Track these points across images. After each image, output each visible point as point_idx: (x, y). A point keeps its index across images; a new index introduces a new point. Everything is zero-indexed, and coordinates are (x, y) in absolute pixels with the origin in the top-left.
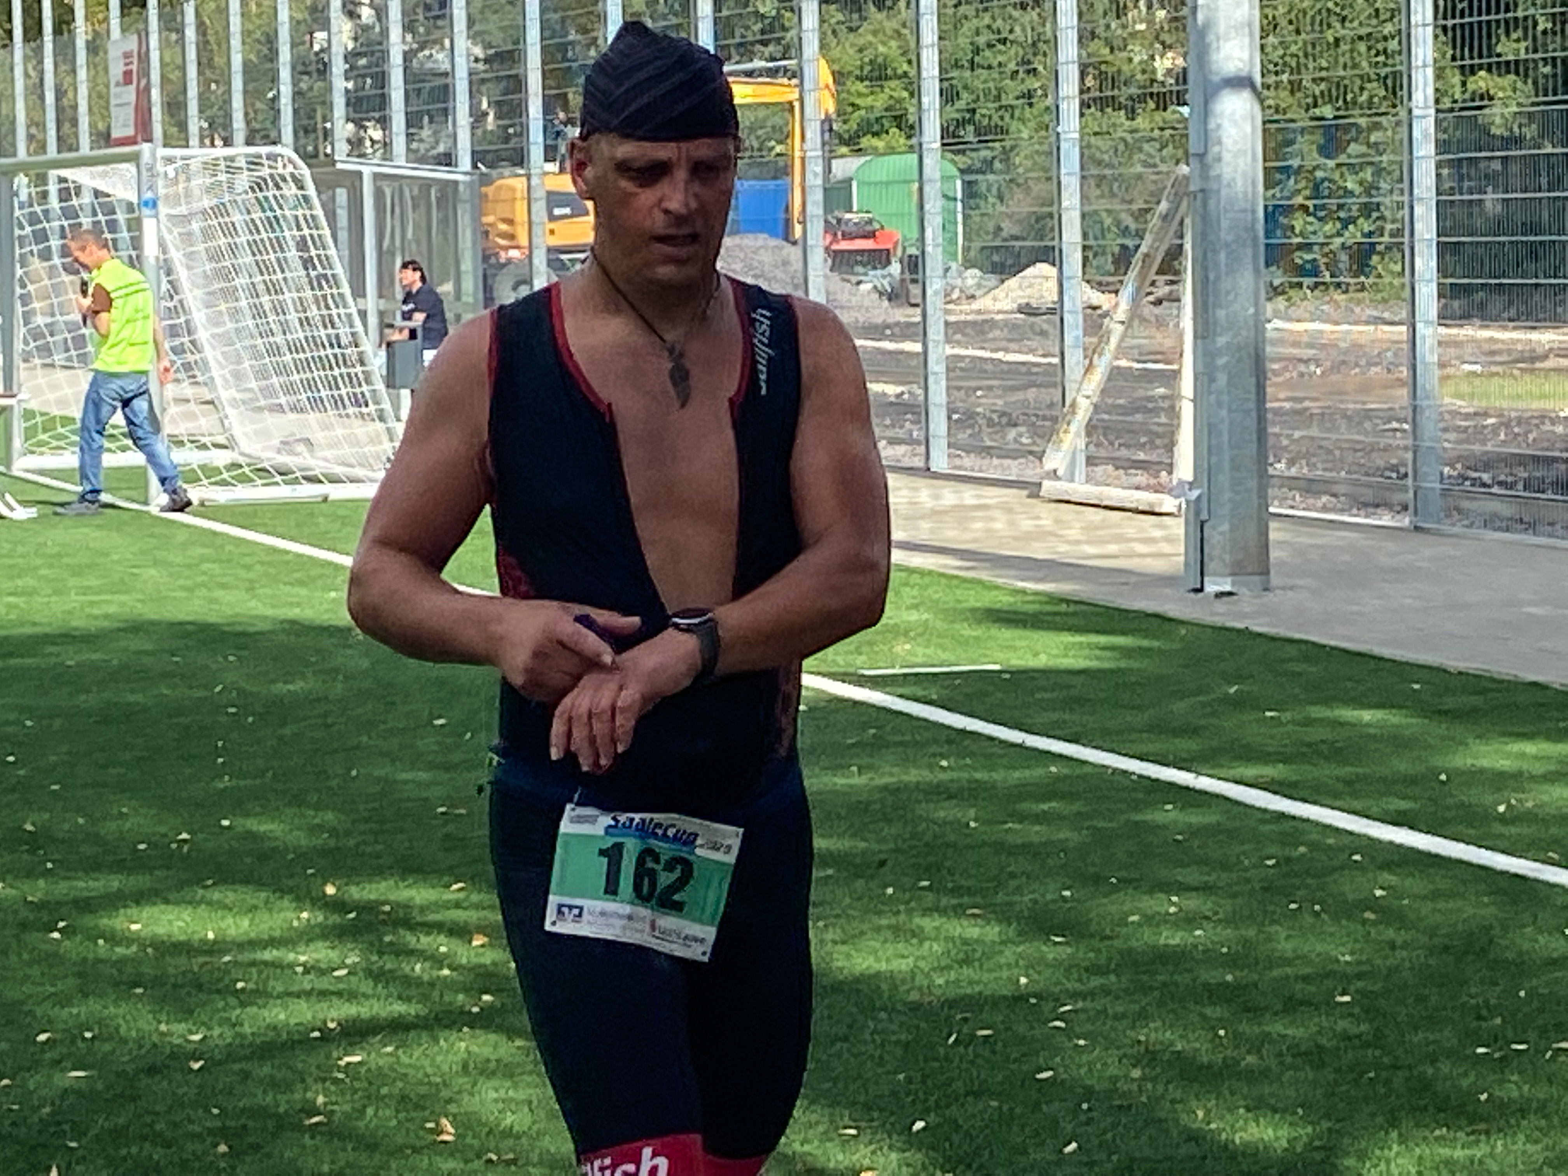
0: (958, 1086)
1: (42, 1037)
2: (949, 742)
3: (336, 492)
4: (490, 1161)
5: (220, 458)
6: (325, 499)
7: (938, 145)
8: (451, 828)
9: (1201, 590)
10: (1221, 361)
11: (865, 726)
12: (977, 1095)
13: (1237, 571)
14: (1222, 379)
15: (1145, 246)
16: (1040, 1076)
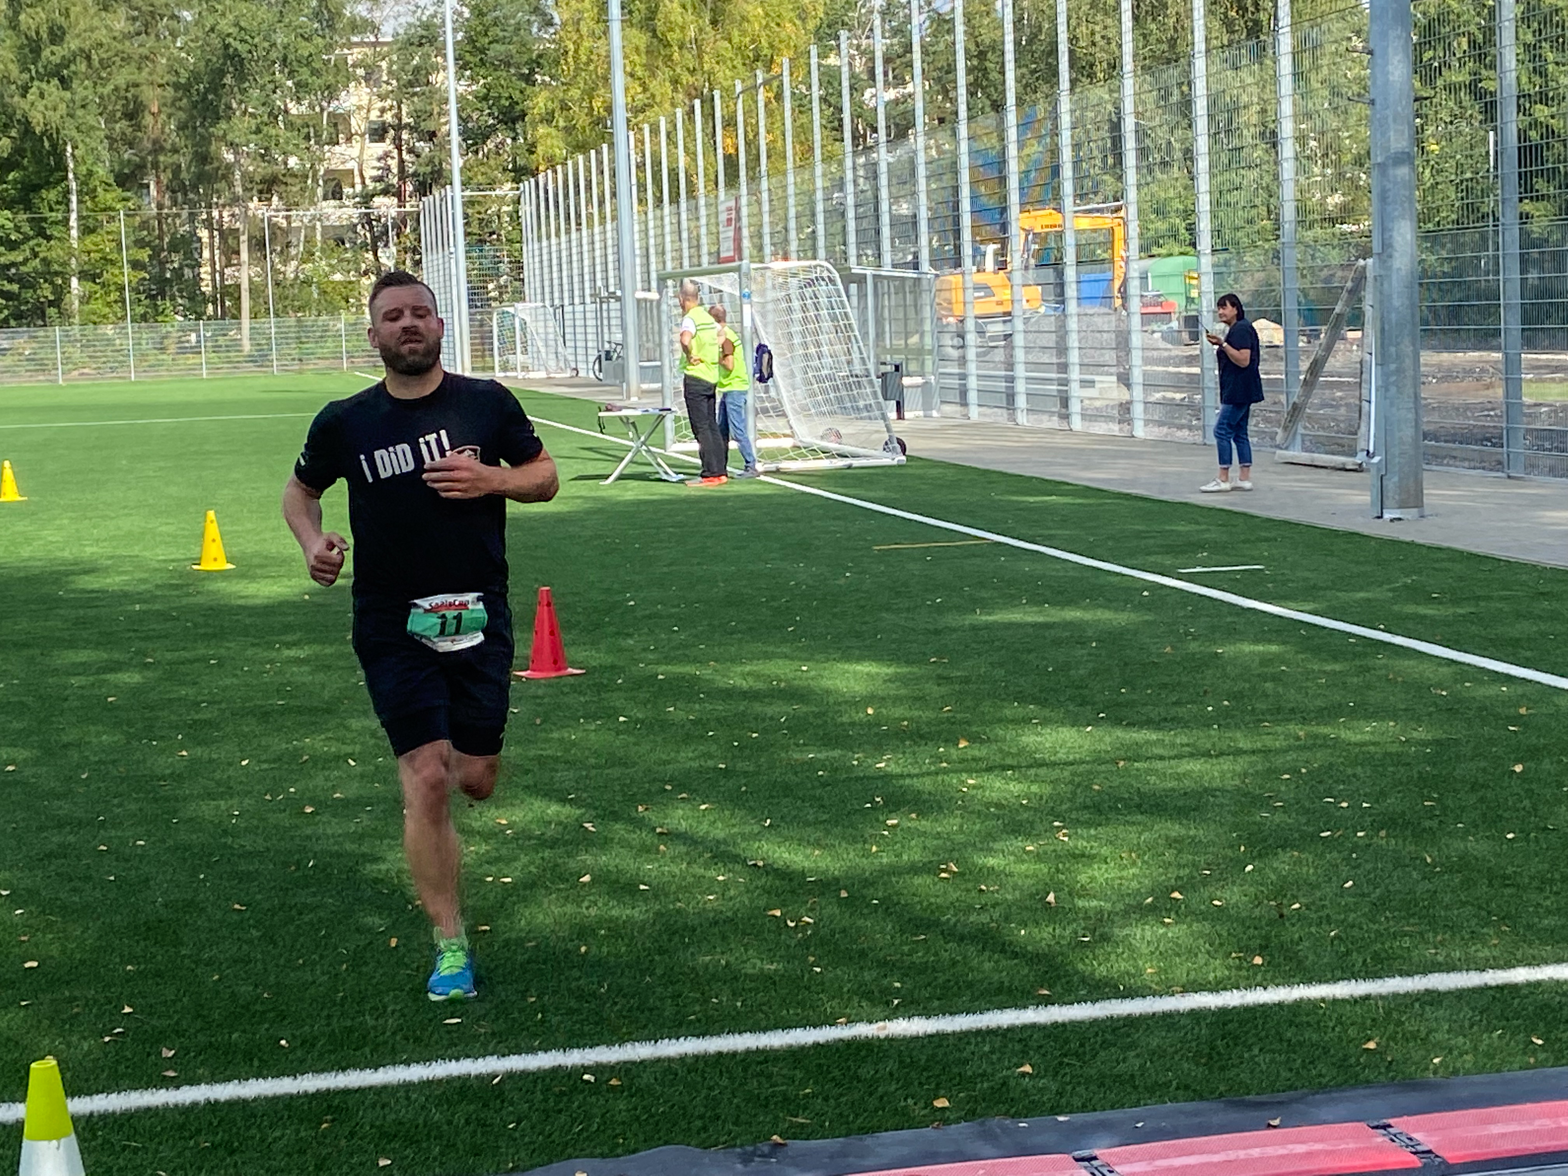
0: (1270, 841)
1: (703, 807)
2: (1238, 615)
3: (856, 463)
4: (981, 891)
5: (787, 443)
6: (850, 467)
7: (1209, 251)
8: (939, 671)
9: (1381, 517)
10: (1393, 379)
11: (1185, 605)
12: (1284, 848)
13: (1403, 505)
14: (1393, 390)
15: (1338, 309)
16: (1323, 834)
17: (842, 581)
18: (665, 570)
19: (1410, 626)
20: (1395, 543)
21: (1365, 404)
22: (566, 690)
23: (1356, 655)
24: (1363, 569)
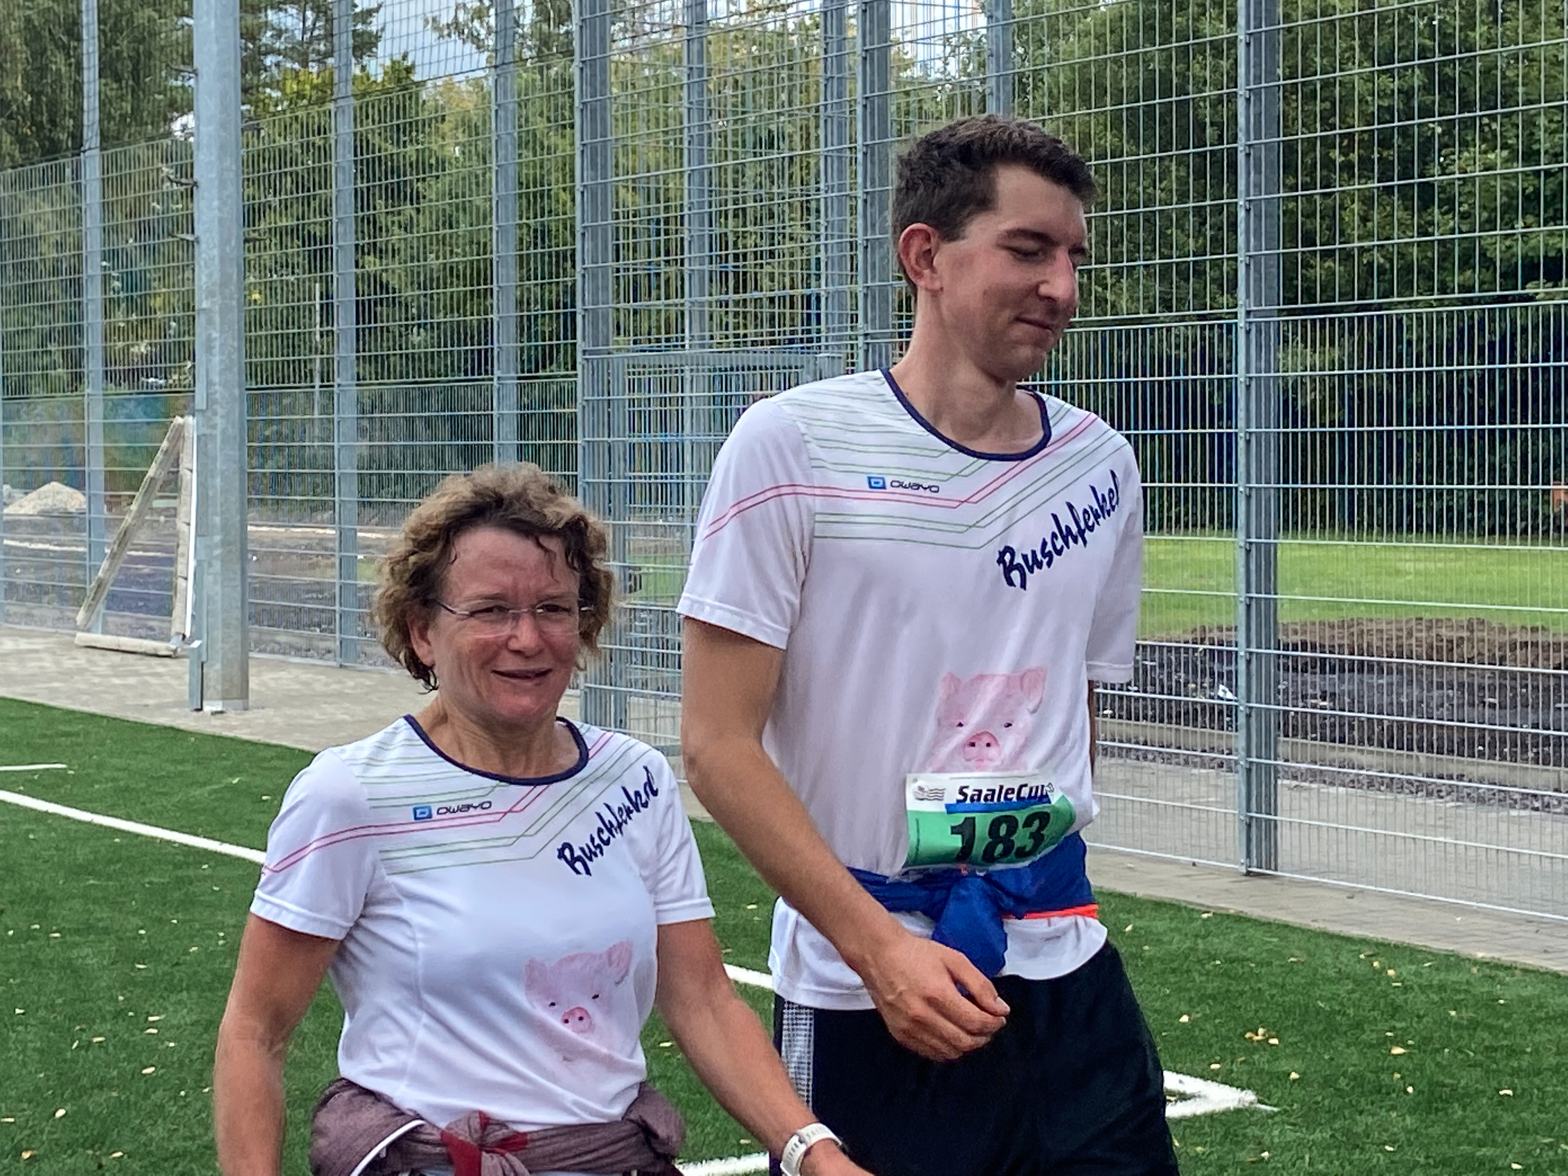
0: (85, 1081)
2: (38, 821)
9: (201, 709)
10: (217, 552)
12: (101, 1087)
13: (225, 697)
14: (217, 565)
15: (151, 472)
16: (145, 1071)
19: (235, 831)
20: (217, 739)
21: (181, 582)
23: (177, 866)
24: (180, 768)
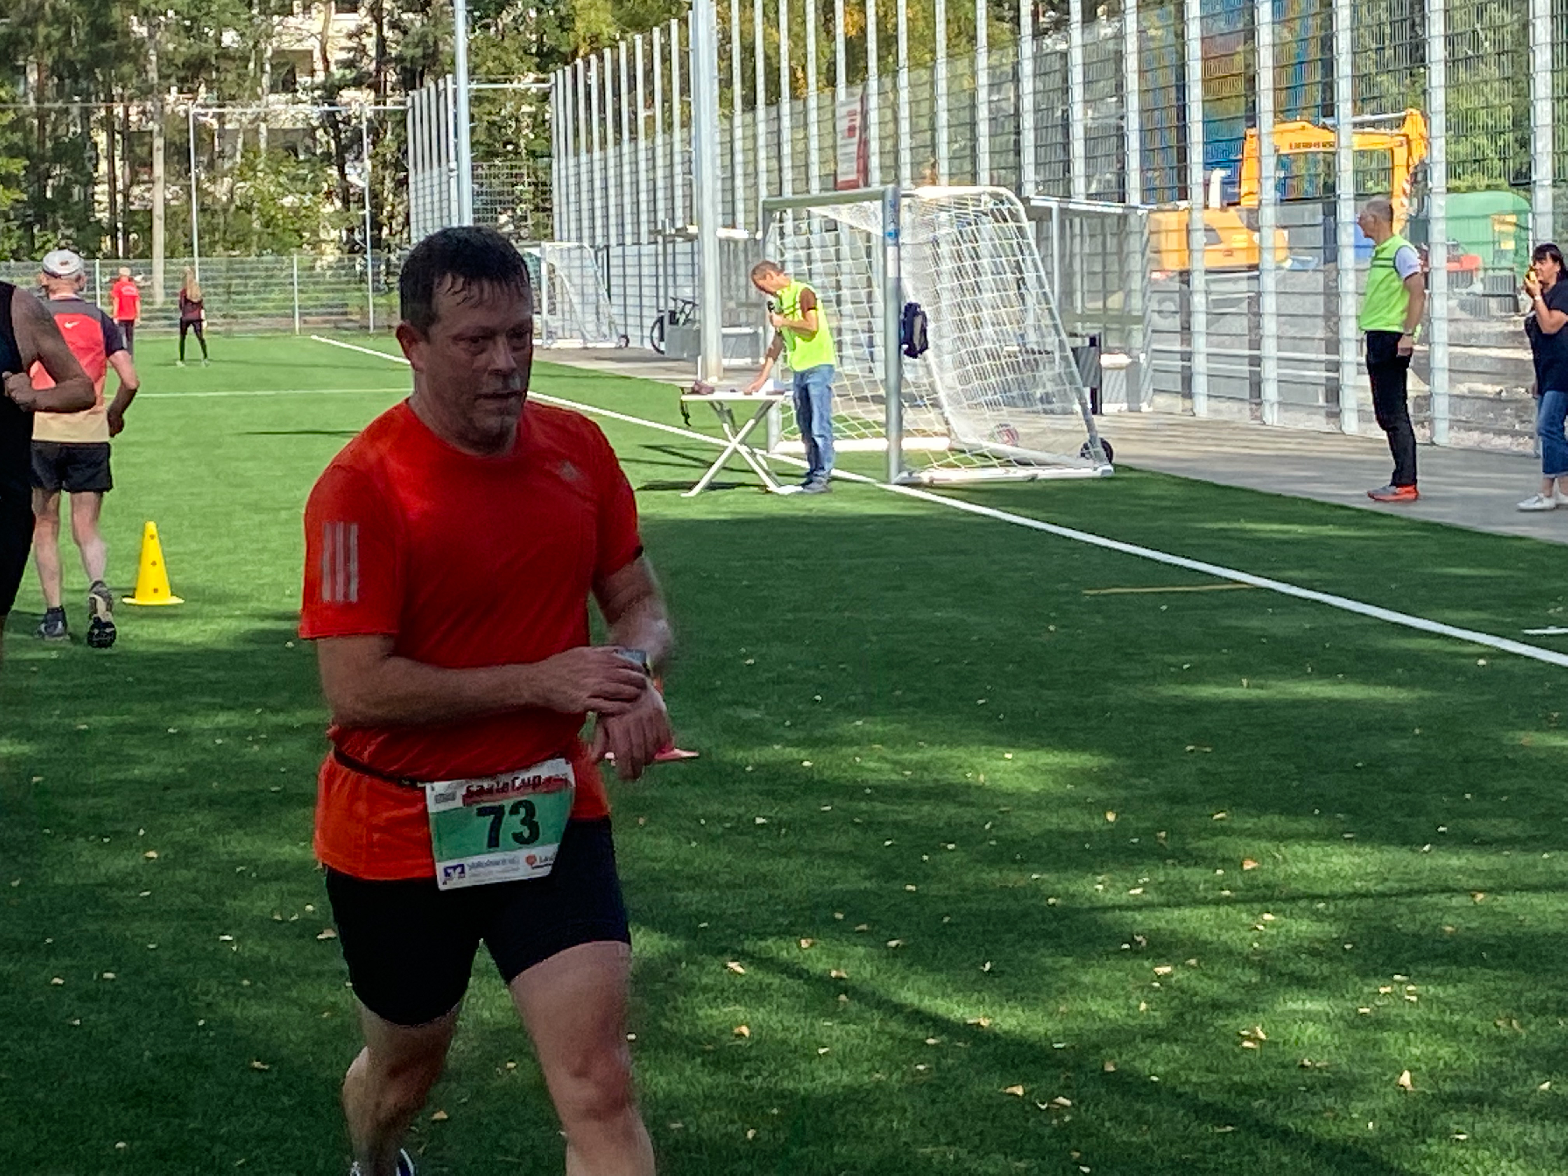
3: (1044, 473)
4: (1304, 1067)
5: (943, 444)
6: (1033, 479)
7: (1549, 182)
11: (1542, 680)
17: (1045, 638)
18: (790, 616)
22: (673, 779)
